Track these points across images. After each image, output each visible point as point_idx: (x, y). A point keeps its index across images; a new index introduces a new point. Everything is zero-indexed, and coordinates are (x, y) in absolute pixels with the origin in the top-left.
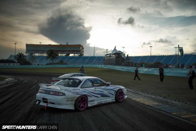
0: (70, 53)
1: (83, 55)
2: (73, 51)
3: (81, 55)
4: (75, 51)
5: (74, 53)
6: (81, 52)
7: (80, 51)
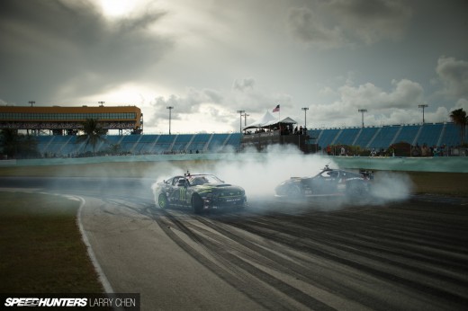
0: (111, 126)
1: (142, 130)
2: (116, 122)
3: (137, 132)
4: (121, 122)
5: (119, 126)
6: (136, 125)
7: (134, 122)
